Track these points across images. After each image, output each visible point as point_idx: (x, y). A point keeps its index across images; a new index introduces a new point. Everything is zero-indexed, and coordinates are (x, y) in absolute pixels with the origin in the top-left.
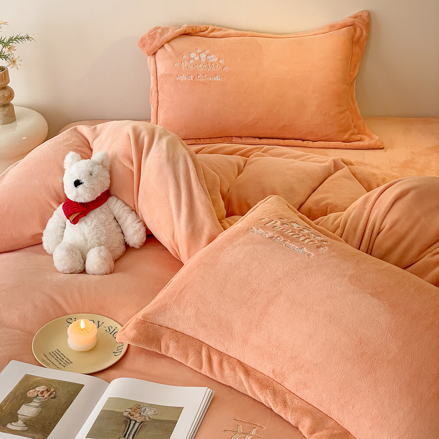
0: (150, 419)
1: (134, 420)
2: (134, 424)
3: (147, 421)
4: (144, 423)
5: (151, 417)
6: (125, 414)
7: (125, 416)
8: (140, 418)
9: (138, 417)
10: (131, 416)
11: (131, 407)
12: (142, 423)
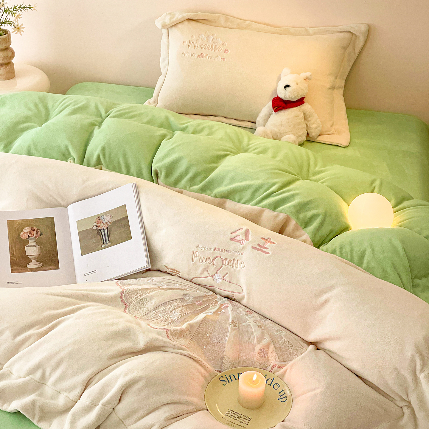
0: (111, 223)
1: (103, 229)
2: (104, 231)
3: (110, 225)
4: (109, 227)
5: (110, 221)
6: (95, 228)
7: (95, 229)
8: (104, 225)
9: (103, 225)
10: (99, 227)
11: (94, 222)
12: (107, 228)
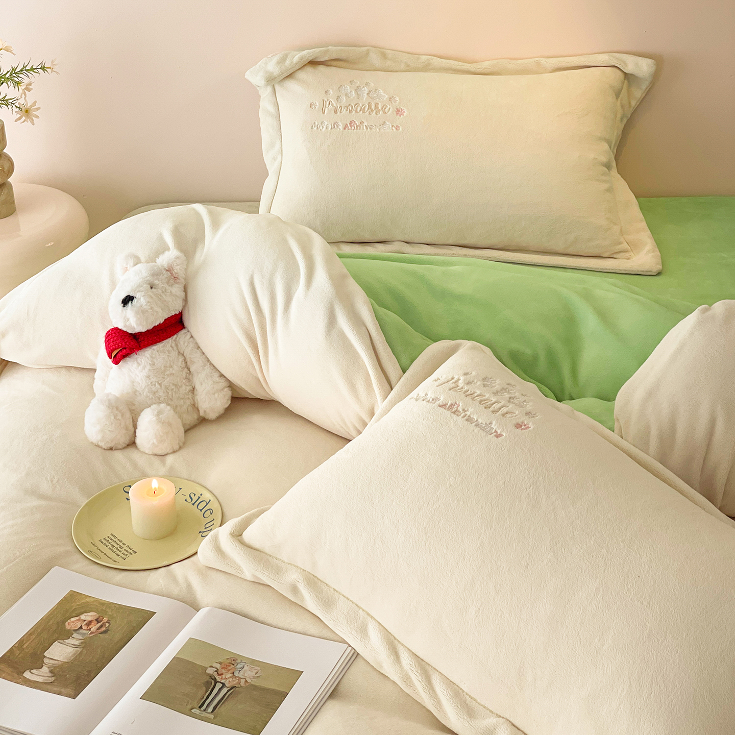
0: (247, 684)
1: (221, 683)
2: (220, 689)
3: (241, 686)
4: (237, 689)
5: (249, 681)
6: (210, 671)
7: (208, 674)
8: (231, 680)
9: (229, 678)
10: (219, 675)
11: (221, 660)
12: (232, 688)
